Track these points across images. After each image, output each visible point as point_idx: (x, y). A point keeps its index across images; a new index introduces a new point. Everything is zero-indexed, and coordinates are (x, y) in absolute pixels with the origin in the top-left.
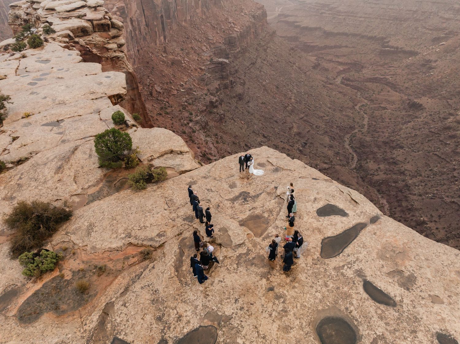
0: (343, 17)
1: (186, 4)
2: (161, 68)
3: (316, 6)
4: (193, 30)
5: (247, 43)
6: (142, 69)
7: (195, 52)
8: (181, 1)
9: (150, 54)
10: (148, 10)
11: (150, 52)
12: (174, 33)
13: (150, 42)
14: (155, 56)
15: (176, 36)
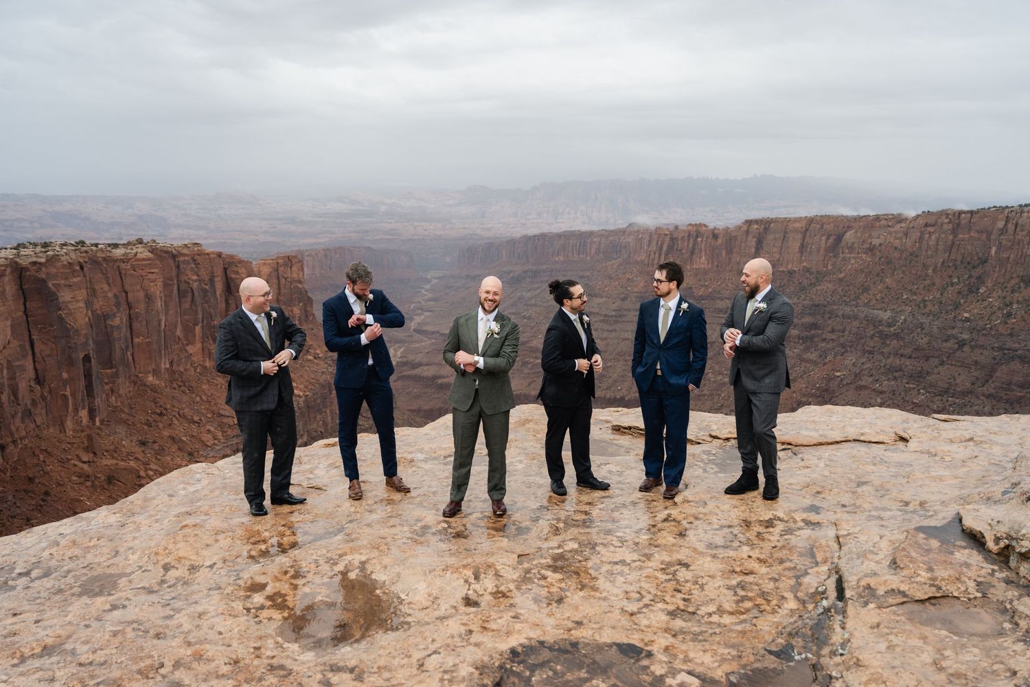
1: (159, 331)
2: (73, 494)
4: (177, 393)
5: (325, 424)
6: (10, 498)
7: (180, 449)
8: (145, 323)
9: (41, 457)
10: (45, 341)
11: (42, 450)
12: (122, 403)
13: (44, 423)
14: (56, 461)
15: (126, 410)
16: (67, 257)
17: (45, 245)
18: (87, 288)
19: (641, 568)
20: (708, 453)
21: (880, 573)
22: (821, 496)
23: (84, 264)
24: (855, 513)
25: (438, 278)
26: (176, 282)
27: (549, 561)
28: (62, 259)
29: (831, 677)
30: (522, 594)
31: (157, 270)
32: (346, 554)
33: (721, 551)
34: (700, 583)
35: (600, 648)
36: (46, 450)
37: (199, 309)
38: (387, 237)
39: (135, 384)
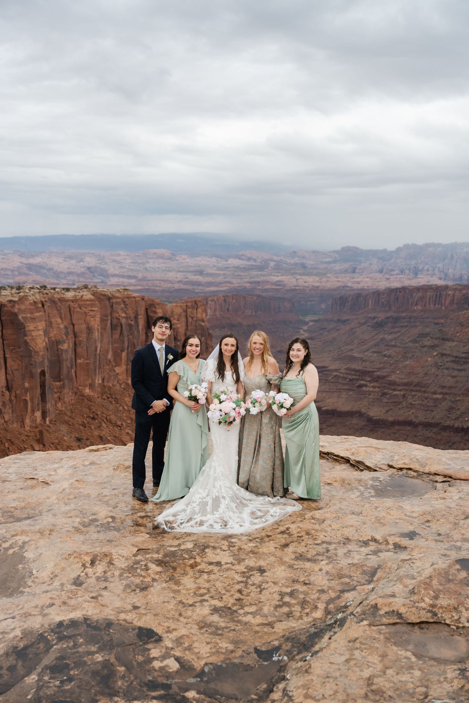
0: (402, 393)
1: (96, 355)
3: (347, 374)
4: (106, 403)
8: (85, 348)
9: (7, 444)
10: (14, 359)
11: (7, 440)
12: (66, 408)
13: (10, 420)
14: (16, 449)
15: (68, 413)
16: (34, 297)
17: (19, 288)
18: (46, 321)
19: (228, 569)
20: (377, 479)
21: (398, 595)
22: (428, 524)
23: (45, 303)
24: (442, 541)
25: (315, 321)
26: (109, 318)
27: (160, 556)
28: (30, 298)
29: (284, 678)
30: (121, 580)
31: (96, 309)
32: (16, 535)
33: (301, 563)
34: (262, 587)
35: (127, 630)
36: (10, 440)
37: (126, 339)
38: (274, 287)
39: (76, 394)
